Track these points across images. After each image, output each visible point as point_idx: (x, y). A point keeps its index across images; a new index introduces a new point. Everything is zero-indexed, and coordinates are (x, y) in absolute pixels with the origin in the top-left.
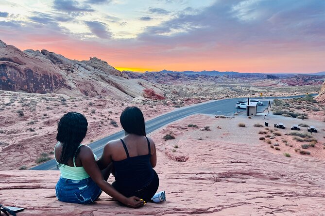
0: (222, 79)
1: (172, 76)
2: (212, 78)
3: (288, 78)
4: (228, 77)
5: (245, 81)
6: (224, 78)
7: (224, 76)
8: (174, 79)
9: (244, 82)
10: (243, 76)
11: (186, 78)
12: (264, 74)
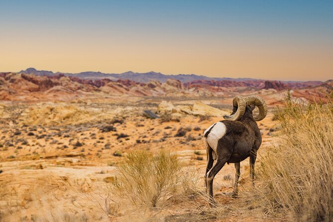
0: (164, 89)
1: (35, 82)
2: (140, 88)
3: (310, 87)
4: (179, 86)
5: (216, 94)
6: (169, 88)
7: (168, 83)
8: (38, 90)
9: (212, 97)
10: (214, 84)
11: (73, 86)
12: (261, 81)
